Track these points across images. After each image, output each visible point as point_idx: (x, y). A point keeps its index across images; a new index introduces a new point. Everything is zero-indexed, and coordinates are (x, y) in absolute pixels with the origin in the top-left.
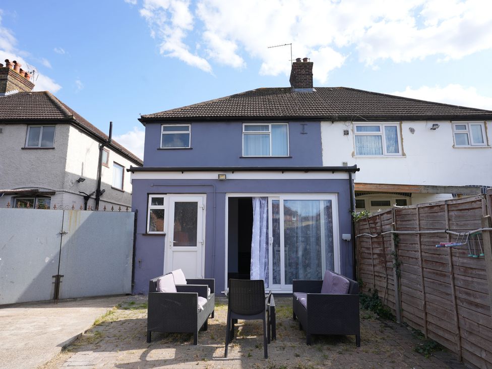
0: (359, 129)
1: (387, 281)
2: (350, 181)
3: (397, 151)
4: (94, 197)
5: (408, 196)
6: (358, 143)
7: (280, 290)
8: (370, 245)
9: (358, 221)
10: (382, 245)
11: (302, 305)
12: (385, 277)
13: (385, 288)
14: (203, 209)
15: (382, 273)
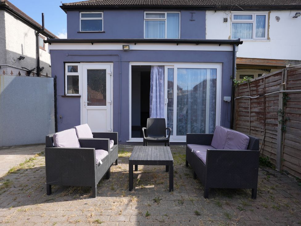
0: (236, 17)
1: (265, 134)
2: (234, 52)
3: (263, 35)
4: (35, 72)
5: (268, 71)
6: (234, 29)
7: (173, 139)
8: (248, 105)
9: (238, 86)
10: (263, 104)
11: (199, 158)
12: (262, 131)
13: (262, 140)
14: (111, 75)
15: (259, 128)
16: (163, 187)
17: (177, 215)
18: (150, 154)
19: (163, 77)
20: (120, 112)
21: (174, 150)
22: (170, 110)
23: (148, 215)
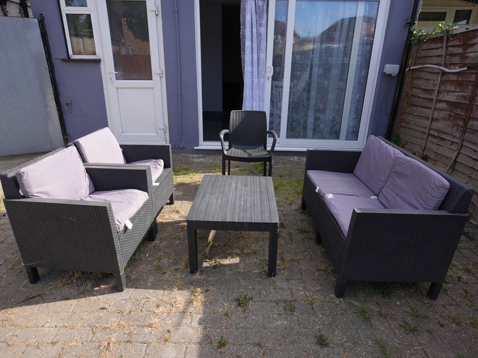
1: (461, 149)
7: (278, 145)
8: (434, 85)
9: (420, 40)
10: (470, 87)
11: (332, 214)
12: (453, 142)
13: (451, 159)
14: (156, 15)
15: (449, 134)
16: (255, 262)
17: (280, 345)
18: (233, 200)
19: (265, 19)
20: (180, 94)
21: (281, 168)
22: (276, 87)
23: (222, 344)
